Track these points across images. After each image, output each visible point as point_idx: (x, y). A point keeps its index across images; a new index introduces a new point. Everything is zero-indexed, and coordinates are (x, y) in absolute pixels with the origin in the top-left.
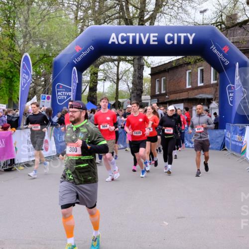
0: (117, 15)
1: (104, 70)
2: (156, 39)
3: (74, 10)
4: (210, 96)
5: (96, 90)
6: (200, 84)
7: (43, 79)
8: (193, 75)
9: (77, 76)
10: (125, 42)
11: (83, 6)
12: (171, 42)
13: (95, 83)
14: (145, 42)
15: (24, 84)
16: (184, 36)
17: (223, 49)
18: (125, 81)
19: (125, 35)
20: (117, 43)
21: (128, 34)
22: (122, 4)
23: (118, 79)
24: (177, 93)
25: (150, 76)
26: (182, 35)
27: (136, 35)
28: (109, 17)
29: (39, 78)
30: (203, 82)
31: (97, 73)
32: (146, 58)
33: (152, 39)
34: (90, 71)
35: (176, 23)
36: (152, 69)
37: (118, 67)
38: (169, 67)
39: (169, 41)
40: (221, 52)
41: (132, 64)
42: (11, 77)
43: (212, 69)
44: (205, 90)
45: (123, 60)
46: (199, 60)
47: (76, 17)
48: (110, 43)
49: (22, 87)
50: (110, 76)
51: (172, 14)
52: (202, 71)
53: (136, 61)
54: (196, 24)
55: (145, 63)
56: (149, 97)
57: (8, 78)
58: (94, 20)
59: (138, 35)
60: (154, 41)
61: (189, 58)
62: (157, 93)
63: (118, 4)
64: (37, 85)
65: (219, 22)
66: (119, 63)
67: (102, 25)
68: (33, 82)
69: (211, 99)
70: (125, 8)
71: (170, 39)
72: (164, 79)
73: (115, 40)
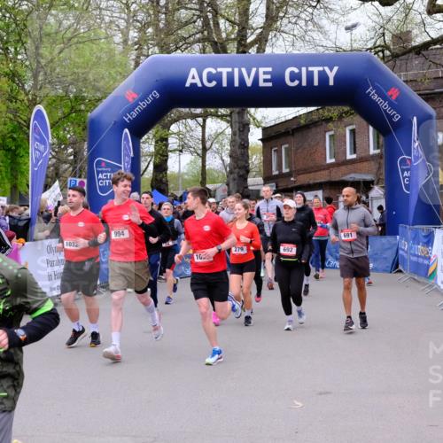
0: (198, 36)
1: (178, 134)
2: (269, 77)
3: (122, 27)
4: (368, 177)
5: (166, 169)
6: (350, 156)
7: (70, 150)
8: (337, 141)
9: (131, 144)
10: (214, 83)
11: (138, 21)
12: (296, 83)
13: (164, 156)
14: (249, 83)
15: (38, 160)
16: (319, 72)
17: (390, 93)
18: (217, 152)
19: (214, 71)
20: (200, 85)
21: (219, 70)
22: (207, 16)
23: (205, 149)
24: (310, 172)
25: (260, 143)
26: (316, 70)
27: (233, 70)
28: (185, 39)
29: (64, 149)
30: (355, 152)
31: (166, 140)
32: (252, 110)
33: (262, 77)
34: (154, 136)
35: (302, 49)
36: (265, 129)
37: (203, 127)
38: (295, 126)
39: (292, 80)
40: (384, 98)
41: (228, 122)
42: (14, 148)
43: (371, 128)
45: (212, 115)
46: (346, 113)
47: (125, 42)
48: (188, 85)
49: (34, 166)
50: (190, 144)
51: (296, 33)
52: (353, 132)
53: (235, 117)
54: (338, 49)
55: (251, 120)
56: (260, 180)
57: (9, 150)
58: (157, 45)
59: (236, 70)
60: (265, 81)
61: (329, 111)
62: (275, 172)
63: (199, 17)
64: (60, 161)
65: (379, 46)
66: (204, 121)
67: (173, 55)
68: (54, 157)
69: (372, 182)
70: (211, 23)
71: (294, 77)
72: (286, 148)
73: (197, 81)
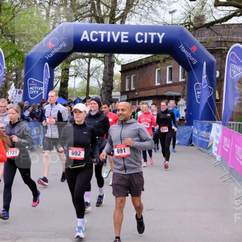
0: (88, 13)
1: (75, 66)
2: (126, 37)
3: (46, 7)
4: (178, 94)
5: (67, 86)
6: (168, 82)
9: (49, 71)
10: (96, 39)
11: (55, 4)
12: (142, 41)
13: (66, 78)
14: (116, 40)
16: (154, 35)
17: (192, 49)
18: (96, 77)
19: (96, 33)
20: (88, 40)
21: (100, 32)
22: (94, 3)
23: (89, 76)
24: (146, 90)
25: (120, 73)
26: (152, 34)
27: (107, 33)
28: (81, 14)
29: (11, 73)
30: (171, 80)
31: (68, 69)
32: (116, 55)
33: (123, 37)
34: (61, 67)
35: (146, 23)
36: (123, 66)
37: (89, 63)
38: (139, 65)
39: (139, 39)
40: (189, 51)
41: (103, 61)
43: (180, 67)
44: (173, 87)
45: (94, 57)
46: (168, 58)
47: (48, 15)
48: (82, 40)
50: (81, 72)
51: (142, 13)
52: (171, 69)
53: (107, 58)
54: (165, 24)
55: (116, 60)
56: (119, 93)
59: (109, 33)
60: (125, 39)
61: (158, 57)
62: (127, 90)
63: (89, 3)
65: (187, 23)
66: (90, 60)
67: (74, 23)
69: (180, 97)
70: (96, 6)
71: (140, 38)
72: (134, 77)
73: (87, 38)
